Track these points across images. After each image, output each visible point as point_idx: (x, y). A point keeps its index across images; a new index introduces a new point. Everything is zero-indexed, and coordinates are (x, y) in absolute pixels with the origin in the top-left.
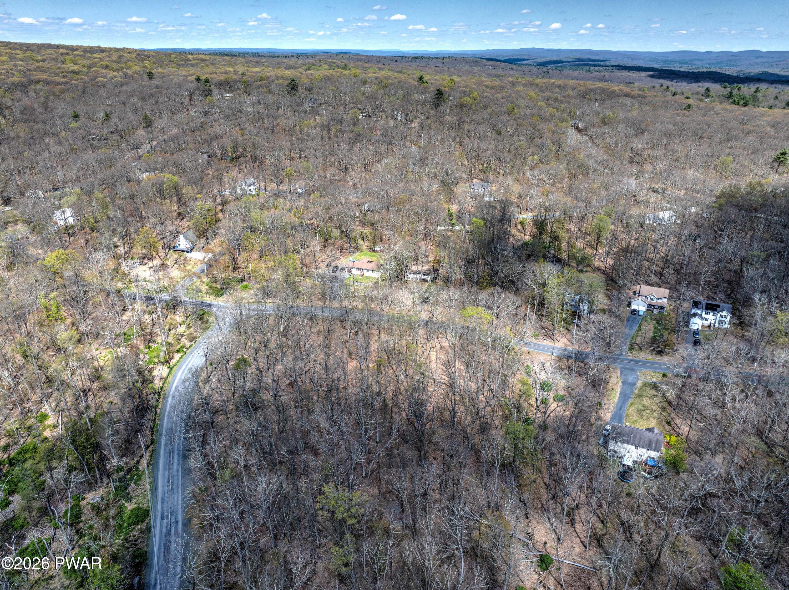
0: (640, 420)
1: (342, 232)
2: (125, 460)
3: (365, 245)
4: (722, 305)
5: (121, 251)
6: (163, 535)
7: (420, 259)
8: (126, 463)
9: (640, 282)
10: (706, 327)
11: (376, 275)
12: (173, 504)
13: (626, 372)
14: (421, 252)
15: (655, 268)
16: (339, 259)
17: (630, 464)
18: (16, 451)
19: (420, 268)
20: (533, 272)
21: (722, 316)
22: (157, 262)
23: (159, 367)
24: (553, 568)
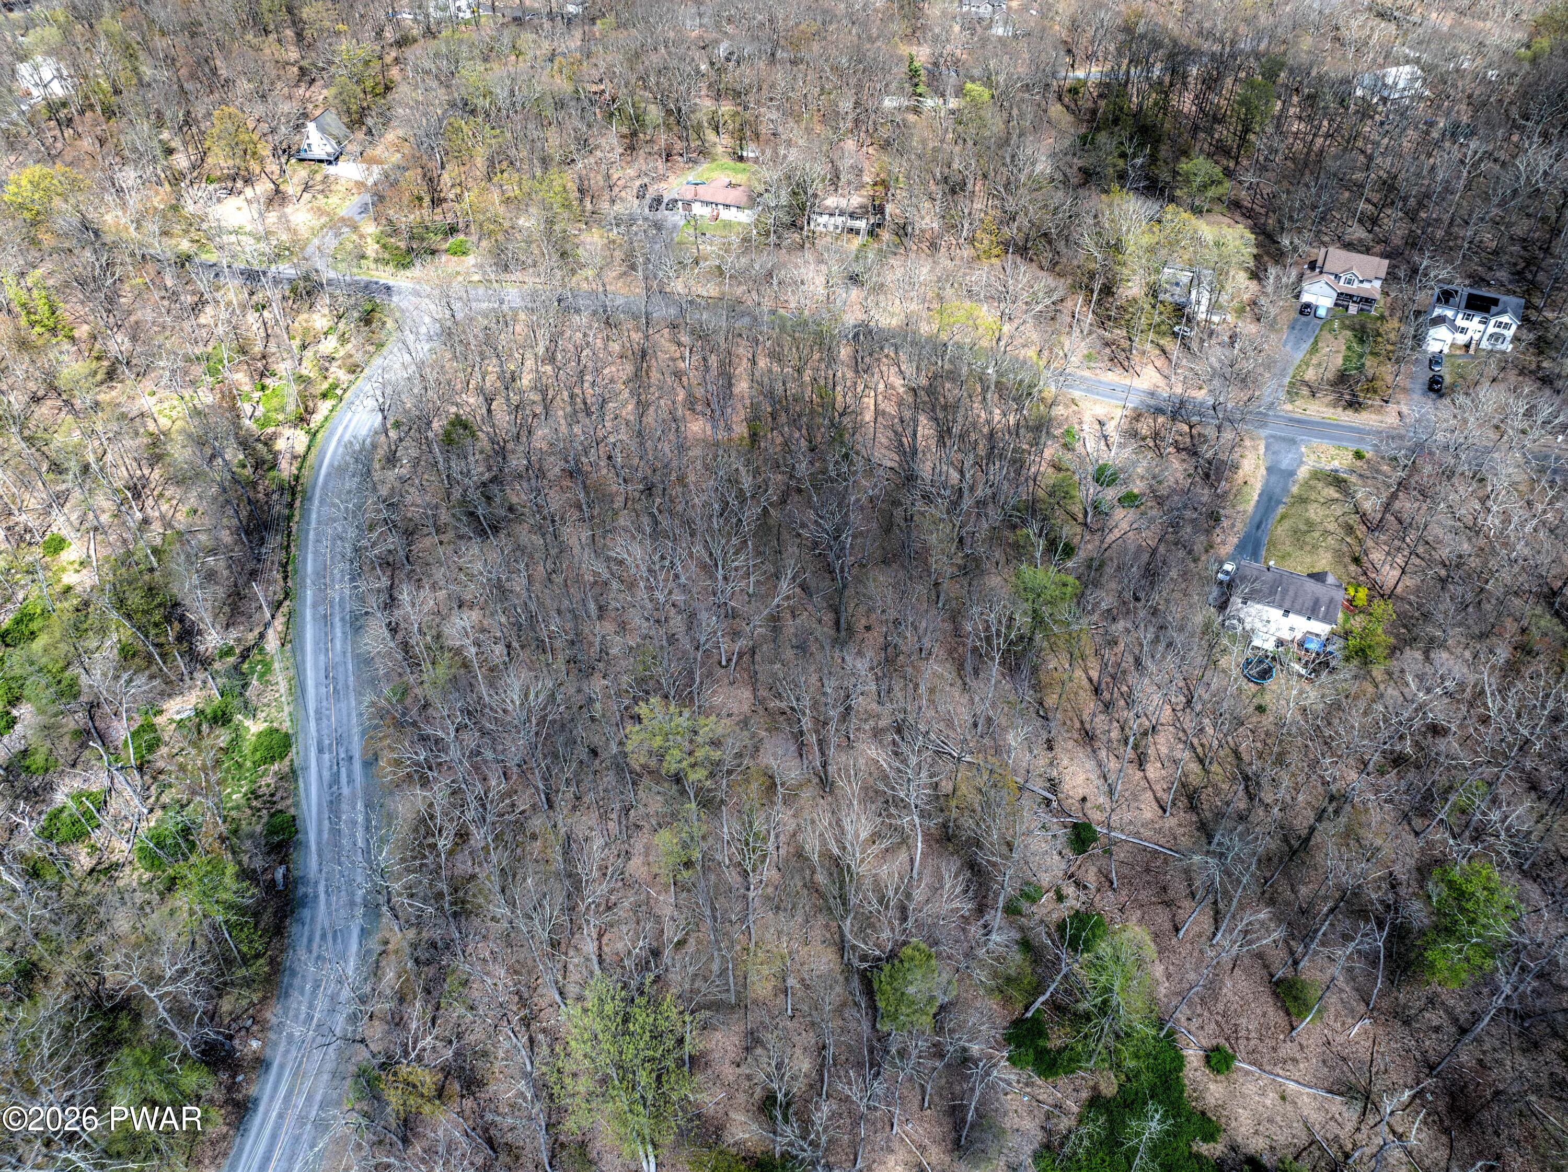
0: (1299, 553)
1: (669, 112)
2: (234, 634)
3: (721, 143)
4: (1503, 298)
5: (181, 161)
6: (325, 784)
7: (844, 178)
8: (238, 640)
9: (1326, 239)
10: (1460, 348)
11: (745, 217)
12: (339, 721)
13: (1276, 447)
14: (845, 164)
15: (1362, 205)
16: (664, 178)
17: (1270, 646)
18: (12, 616)
19: (843, 203)
20: (1096, 217)
21: (1499, 324)
22: (263, 187)
23: (287, 432)
24: (1095, 849)
